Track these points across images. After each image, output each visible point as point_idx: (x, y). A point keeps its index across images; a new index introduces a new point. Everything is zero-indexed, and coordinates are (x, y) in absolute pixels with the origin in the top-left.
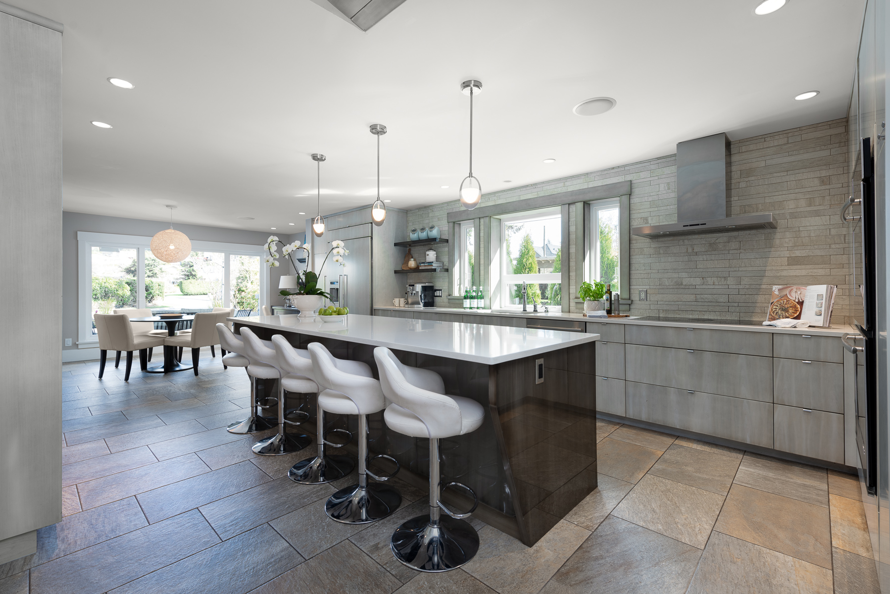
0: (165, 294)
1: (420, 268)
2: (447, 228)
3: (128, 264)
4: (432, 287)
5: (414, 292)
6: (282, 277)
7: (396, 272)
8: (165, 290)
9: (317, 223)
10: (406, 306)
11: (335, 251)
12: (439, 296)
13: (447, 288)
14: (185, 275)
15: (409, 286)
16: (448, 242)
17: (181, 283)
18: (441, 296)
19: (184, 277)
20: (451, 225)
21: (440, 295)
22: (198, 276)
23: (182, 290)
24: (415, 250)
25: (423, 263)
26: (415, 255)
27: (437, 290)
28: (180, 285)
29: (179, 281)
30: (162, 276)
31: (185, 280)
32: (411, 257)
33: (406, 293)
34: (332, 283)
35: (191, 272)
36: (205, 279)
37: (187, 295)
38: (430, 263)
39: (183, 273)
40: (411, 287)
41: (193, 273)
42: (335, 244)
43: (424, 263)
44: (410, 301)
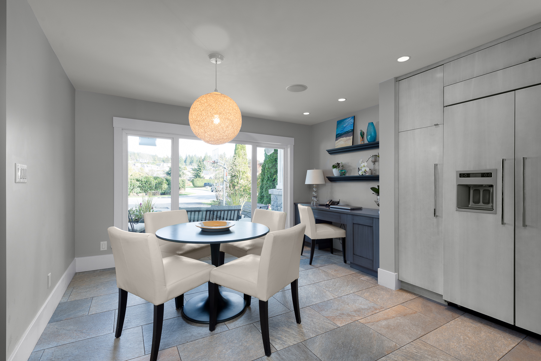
0: (186, 186)
3: (167, 169)
6: (308, 171)
8: (186, 185)
14: (195, 176)
17: (193, 180)
19: (194, 177)
22: (201, 177)
23: (193, 184)
28: (192, 181)
29: (191, 179)
30: (183, 176)
31: (195, 178)
35: (197, 174)
36: (205, 178)
37: (196, 187)
39: (194, 174)
41: (199, 175)
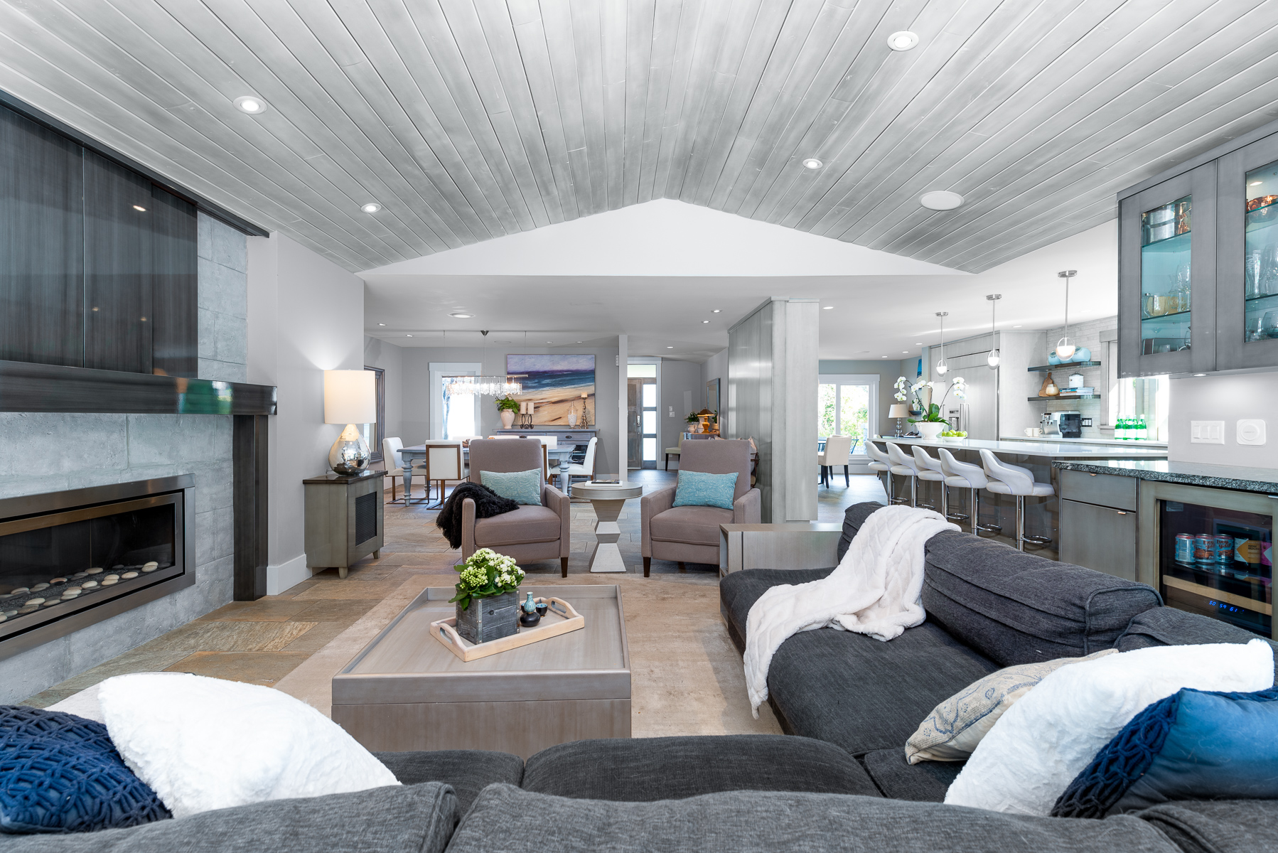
1: (1061, 395)
2: (1099, 349)
4: (1078, 416)
5: (1051, 421)
6: (892, 406)
7: (1029, 399)
9: (940, 365)
10: (1042, 436)
11: (955, 387)
12: (1088, 426)
13: (1099, 416)
15: (1045, 414)
16: (1100, 364)
18: (1091, 426)
20: (1105, 345)
21: (1090, 424)
24: (1056, 376)
25: (1064, 389)
26: (1057, 380)
27: (1086, 419)
32: (1051, 381)
33: (1041, 422)
34: (951, 412)
38: (1074, 389)
40: (1047, 416)
42: (955, 380)
43: (1066, 389)
44: (1046, 430)
